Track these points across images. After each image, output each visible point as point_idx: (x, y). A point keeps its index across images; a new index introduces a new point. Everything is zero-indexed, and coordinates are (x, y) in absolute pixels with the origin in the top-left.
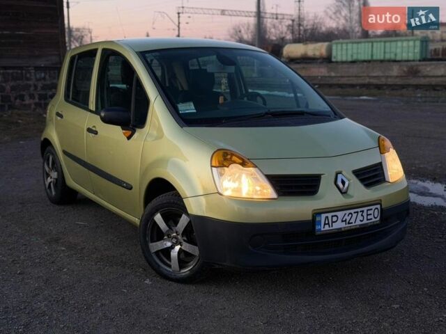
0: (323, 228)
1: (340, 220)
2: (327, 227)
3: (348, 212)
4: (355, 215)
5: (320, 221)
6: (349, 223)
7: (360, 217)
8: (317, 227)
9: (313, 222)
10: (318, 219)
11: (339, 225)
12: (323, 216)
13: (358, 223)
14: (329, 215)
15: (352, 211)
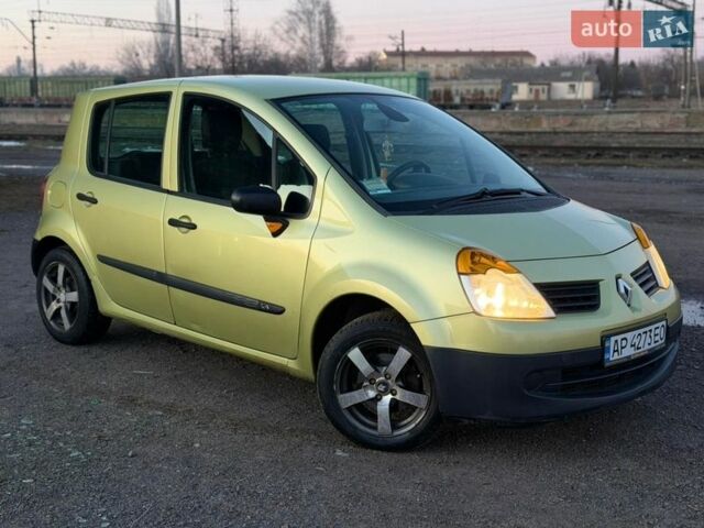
0: (612, 357)
1: (629, 345)
2: (616, 356)
3: (637, 332)
4: (643, 336)
5: (609, 348)
6: (638, 348)
7: (648, 340)
8: (606, 356)
9: (602, 349)
10: (607, 345)
11: (628, 352)
12: (613, 339)
13: (647, 347)
14: (619, 338)
15: (641, 331)
